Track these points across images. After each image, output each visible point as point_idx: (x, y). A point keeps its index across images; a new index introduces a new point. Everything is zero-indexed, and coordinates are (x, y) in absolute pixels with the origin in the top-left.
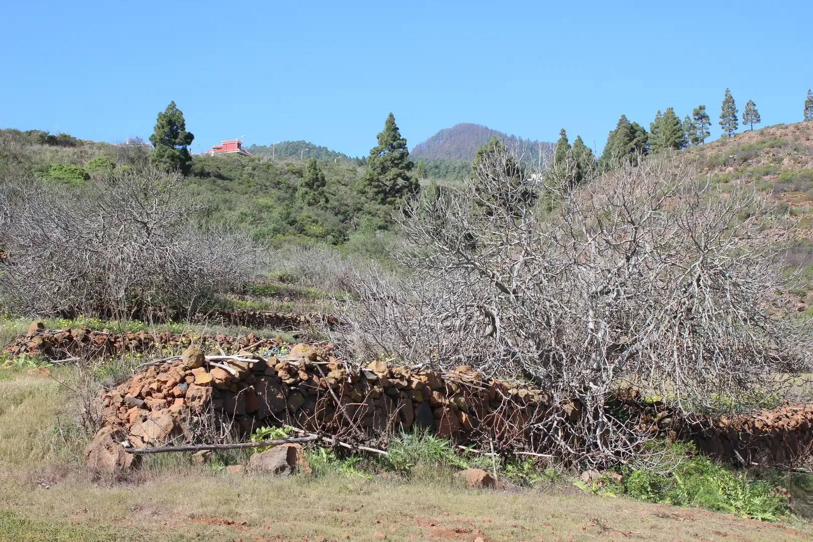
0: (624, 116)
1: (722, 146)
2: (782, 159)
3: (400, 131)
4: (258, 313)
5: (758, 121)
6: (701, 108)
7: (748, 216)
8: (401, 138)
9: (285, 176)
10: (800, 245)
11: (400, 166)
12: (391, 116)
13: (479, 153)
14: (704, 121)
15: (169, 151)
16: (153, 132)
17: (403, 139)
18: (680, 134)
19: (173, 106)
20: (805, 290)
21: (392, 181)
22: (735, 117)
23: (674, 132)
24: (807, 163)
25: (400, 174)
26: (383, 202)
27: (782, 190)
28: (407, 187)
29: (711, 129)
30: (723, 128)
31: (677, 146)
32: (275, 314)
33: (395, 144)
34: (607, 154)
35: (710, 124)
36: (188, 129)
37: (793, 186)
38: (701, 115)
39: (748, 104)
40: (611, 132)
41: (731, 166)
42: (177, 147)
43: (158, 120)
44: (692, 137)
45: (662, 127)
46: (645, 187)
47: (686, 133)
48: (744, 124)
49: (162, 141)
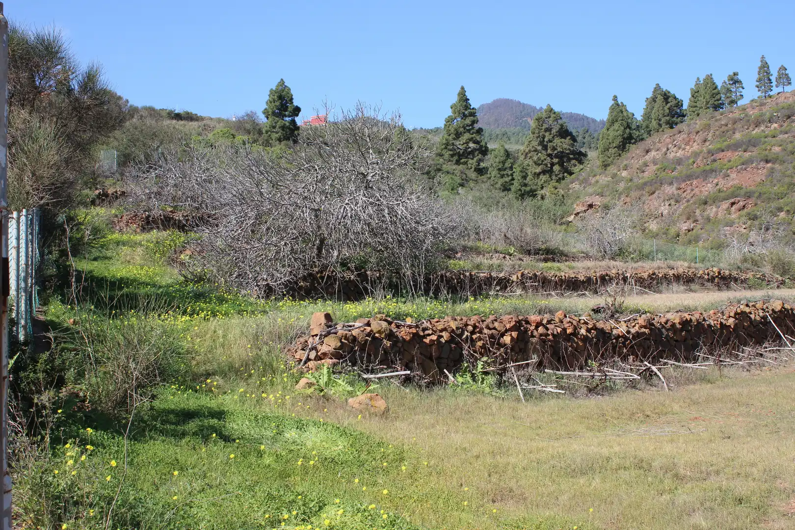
0: (658, 85)
1: (761, 106)
3: (470, 102)
4: (473, 273)
5: (790, 83)
6: (735, 74)
8: (471, 107)
11: (471, 132)
12: (463, 88)
13: (537, 119)
14: (737, 85)
15: (280, 123)
16: (265, 106)
17: (473, 109)
18: (718, 97)
19: (282, 82)
21: (465, 145)
22: (770, 80)
23: (713, 96)
25: (472, 138)
26: (458, 163)
28: (478, 150)
29: (744, 92)
30: (759, 91)
31: (716, 107)
33: (466, 112)
34: (647, 116)
35: (743, 88)
36: (296, 103)
38: (735, 80)
39: (780, 68)
40: (647, 99)
41: (776, 123)
42: (287, 119)
43: (269, 95)
44: (729, 100)
45: (702, 92)
46: (695, 144)
47: (723, 96)
48: (777, 87)
49: (274, 113)
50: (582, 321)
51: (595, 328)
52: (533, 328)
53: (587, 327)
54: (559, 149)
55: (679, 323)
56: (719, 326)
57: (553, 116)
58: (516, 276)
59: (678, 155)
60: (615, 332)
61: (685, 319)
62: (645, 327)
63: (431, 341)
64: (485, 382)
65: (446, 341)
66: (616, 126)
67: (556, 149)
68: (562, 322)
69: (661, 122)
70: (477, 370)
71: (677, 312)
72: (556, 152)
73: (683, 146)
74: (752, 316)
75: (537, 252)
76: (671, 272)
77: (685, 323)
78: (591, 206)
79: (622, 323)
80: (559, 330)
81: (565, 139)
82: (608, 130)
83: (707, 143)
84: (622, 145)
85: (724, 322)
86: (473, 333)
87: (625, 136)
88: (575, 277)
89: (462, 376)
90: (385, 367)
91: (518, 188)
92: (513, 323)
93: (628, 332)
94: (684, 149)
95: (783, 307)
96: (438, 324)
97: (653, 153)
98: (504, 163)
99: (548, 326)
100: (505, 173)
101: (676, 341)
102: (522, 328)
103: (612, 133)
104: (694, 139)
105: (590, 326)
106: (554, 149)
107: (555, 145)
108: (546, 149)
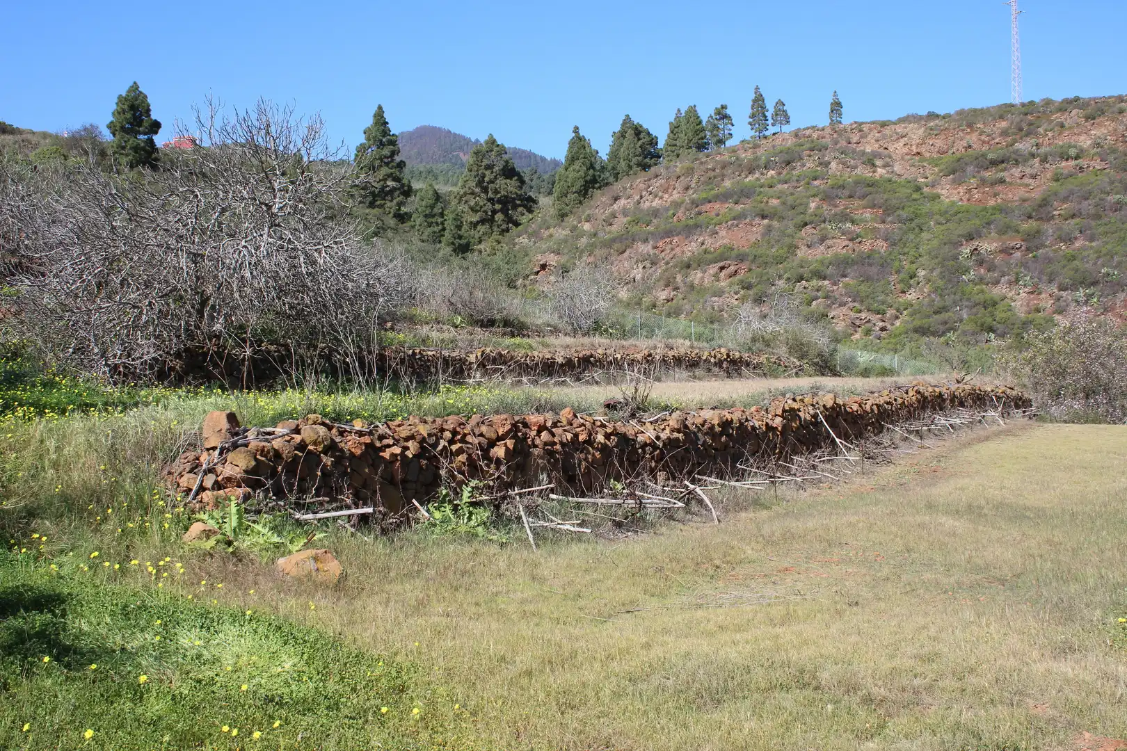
0: (627, 116)
1: (754, 148)
2: (830, 163)
3: (389, 126)
4: (417, 351)
5: (788, 122)
6: (724, 107)
7: (806, 224)
8: (391, 133)
10: (869, 257)
11: (390, 166)
12: (380, 108)
13: (475, 153)
14: (726, 121)
15: (132, 142)
16: (111, 119)
17: (393, 135)
18: (702, 135)
19: (135, 87)
20: (884, 307)
21: (382, 183)
22: (765, 116)
23: (696, 132)
24: (856, 167)
25: (392, 174)
26: (372, 205)
27: (837, 196)
28: (399, 189)
29: (734, 130)
30: (752, 129)
31: (701, 147)
33: (384, 140)
34: (614, 155)
35: (733, 125)
36: (154, 116)
37: (847, 193)
38: (722, 114)
39: (777, 103)
40: (615, 133)
41: (773, 170)
42: (141, 137)
43: (117, 104)
44: (715, 139)
45: (683, 127)
46: (675, 192)
47: (708, 134)
48: (773, 125)
49: (123, 129)
50: (599, 423)
51: (615, 433)
52: (534, 433)
53: (606, 432)
54: (503, 193)
55: (718, 424)
56: (764, 428)
57: (495, 149)
58: (474, 355)
59: (654, 204)
60: (640, 438)
61: (725, 419)
62: (679, 431)
63: (393, 455)
64: (473, 517)
65: (414, 456)
66: (577, 165)
67: (499, 193)
68: (571, 425)
69: (632, 163)
70: (461, 500)
71: (713, 409)
72: (499, 196)
73: (660, 194)
74: (801, 414)
75: (491, 323)
76: (671, 354)
77: (726, 424)
78: (543, 267)
79: (648, 425)
80: (569, 436)
81: (511, 180)
82: (566, 170)
83: (691, 192)
84: (584, 189)
85: (770, 423)
86: (451, 442)
87: (588, 178)
88: (552, 358)
89: (438, 509)
90: (327, 499)
91: (451, 241)
92: (508, 427)
93: (658, 438)
94: (661, 198)
95: (835, 403)
96: (401, 428)
97: (622, 202)
98: (432, 207)
99: (553, 430)
100: (434, 220)
101: (716, 449)
102: (520, 434)
103: (571, 174)
104: (674, 185)
105: (609, 431)
106: (496, 192)
107: (497, 187)
108: (486, 192)
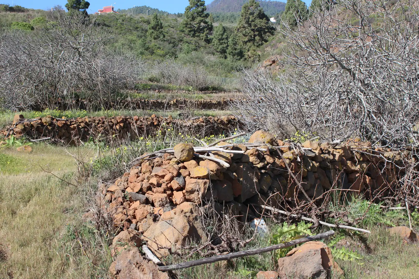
4: (146, 100)
9: (140, 24)
11: (202, 16)
13: (244, 7)
15: (77, 13)
16: (67, 2)
17: (203, 1)
21: (198, 24)
25: (203, 20)
26: (194, 36)
28: (206, 27)
32: (157, 101)
33: (199, 4)
34: (313, 4)
42: (81, 10)
49: (72, 7)
52: (134, 122)
54: (259, 26)
57: (254, 5)
58: (173, 101)
60: (184, 124)
61: (231, 118)
62: (203, 122)
63: (74, 127)
65: (82, 127)
66: (291, 11)
67: (257, 26)
72: (257, 28)
77: (230, 121)
78: (274, 62)
79: (191, 120)
80: (150, 123)
81: (263, 20)
82: (286, 13)
83: (344, 21)
86: (98, 124)
89: (89, 143)
91: (231, 51)
92: (121, 119)
98: (222, 35)
100: (223, 41)
102: (127, 122)
106: (255, 26)
107: (256, 23)
108: (251, 26)
